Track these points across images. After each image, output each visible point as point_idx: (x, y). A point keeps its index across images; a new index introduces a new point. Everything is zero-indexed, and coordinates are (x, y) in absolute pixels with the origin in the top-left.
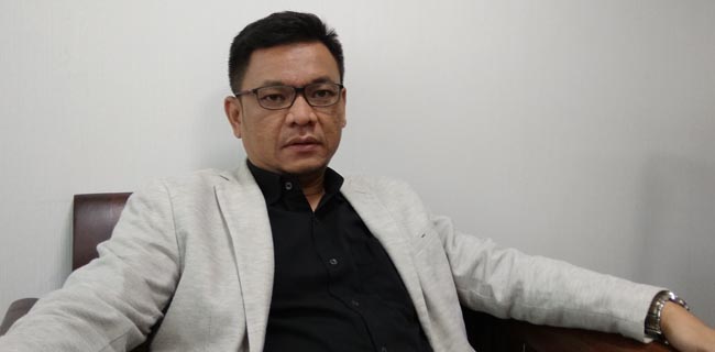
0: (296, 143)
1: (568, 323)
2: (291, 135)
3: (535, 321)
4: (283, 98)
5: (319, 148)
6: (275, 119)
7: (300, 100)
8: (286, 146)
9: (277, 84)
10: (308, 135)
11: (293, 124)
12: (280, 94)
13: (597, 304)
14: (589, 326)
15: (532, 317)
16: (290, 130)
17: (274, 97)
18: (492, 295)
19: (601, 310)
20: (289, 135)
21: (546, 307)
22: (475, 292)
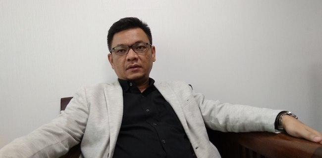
0: (131, 67)
1: (248, 130)
2: (129, 64)
3: (236, 131)
4: (125, 51)
5: (141, 69)
6: (122, 59)
7: (131, 50)
8: (127, 69)
9: (122, 45)
10: (135, 63)
11: (129, 60)
12: (124, 49)
13: (256, 120)
14: (255, 129)
15: (234, 129)
16: (128, 62)
17: (121, 51)
18: (218, 122)
19: (258, 122)
20: (128, 64)
21: (238, 124)
22: (212, 122)
